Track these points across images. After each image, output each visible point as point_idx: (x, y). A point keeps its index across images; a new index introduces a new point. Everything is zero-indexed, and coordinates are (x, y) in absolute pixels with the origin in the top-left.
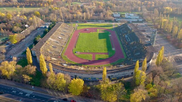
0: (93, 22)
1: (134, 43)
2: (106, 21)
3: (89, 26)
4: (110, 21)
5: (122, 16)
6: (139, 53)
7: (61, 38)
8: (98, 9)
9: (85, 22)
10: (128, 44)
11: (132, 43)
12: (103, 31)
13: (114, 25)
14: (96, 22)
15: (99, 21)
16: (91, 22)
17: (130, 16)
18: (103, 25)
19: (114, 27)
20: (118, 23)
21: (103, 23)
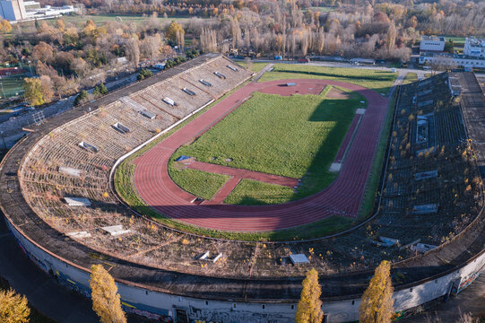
0: (332, 61)
1: (436, 154)
2: (379, 62)
3: (307, 73)
4: (395, 62)
5: (455, 48)
6: (431, 208)
7: (171, 102)
8: (376, 23)
9: (303, 60)
10: (408, 155)
11: (428, 152)
12: (345, 93)
13: (400, 78)
14: (344, 62)
15: (354, 60)
16: (323, 60)
17: (480, 49)
18: (359, 75)
19: (398, 82)
20: (423, 69)
21: (363, 68)
